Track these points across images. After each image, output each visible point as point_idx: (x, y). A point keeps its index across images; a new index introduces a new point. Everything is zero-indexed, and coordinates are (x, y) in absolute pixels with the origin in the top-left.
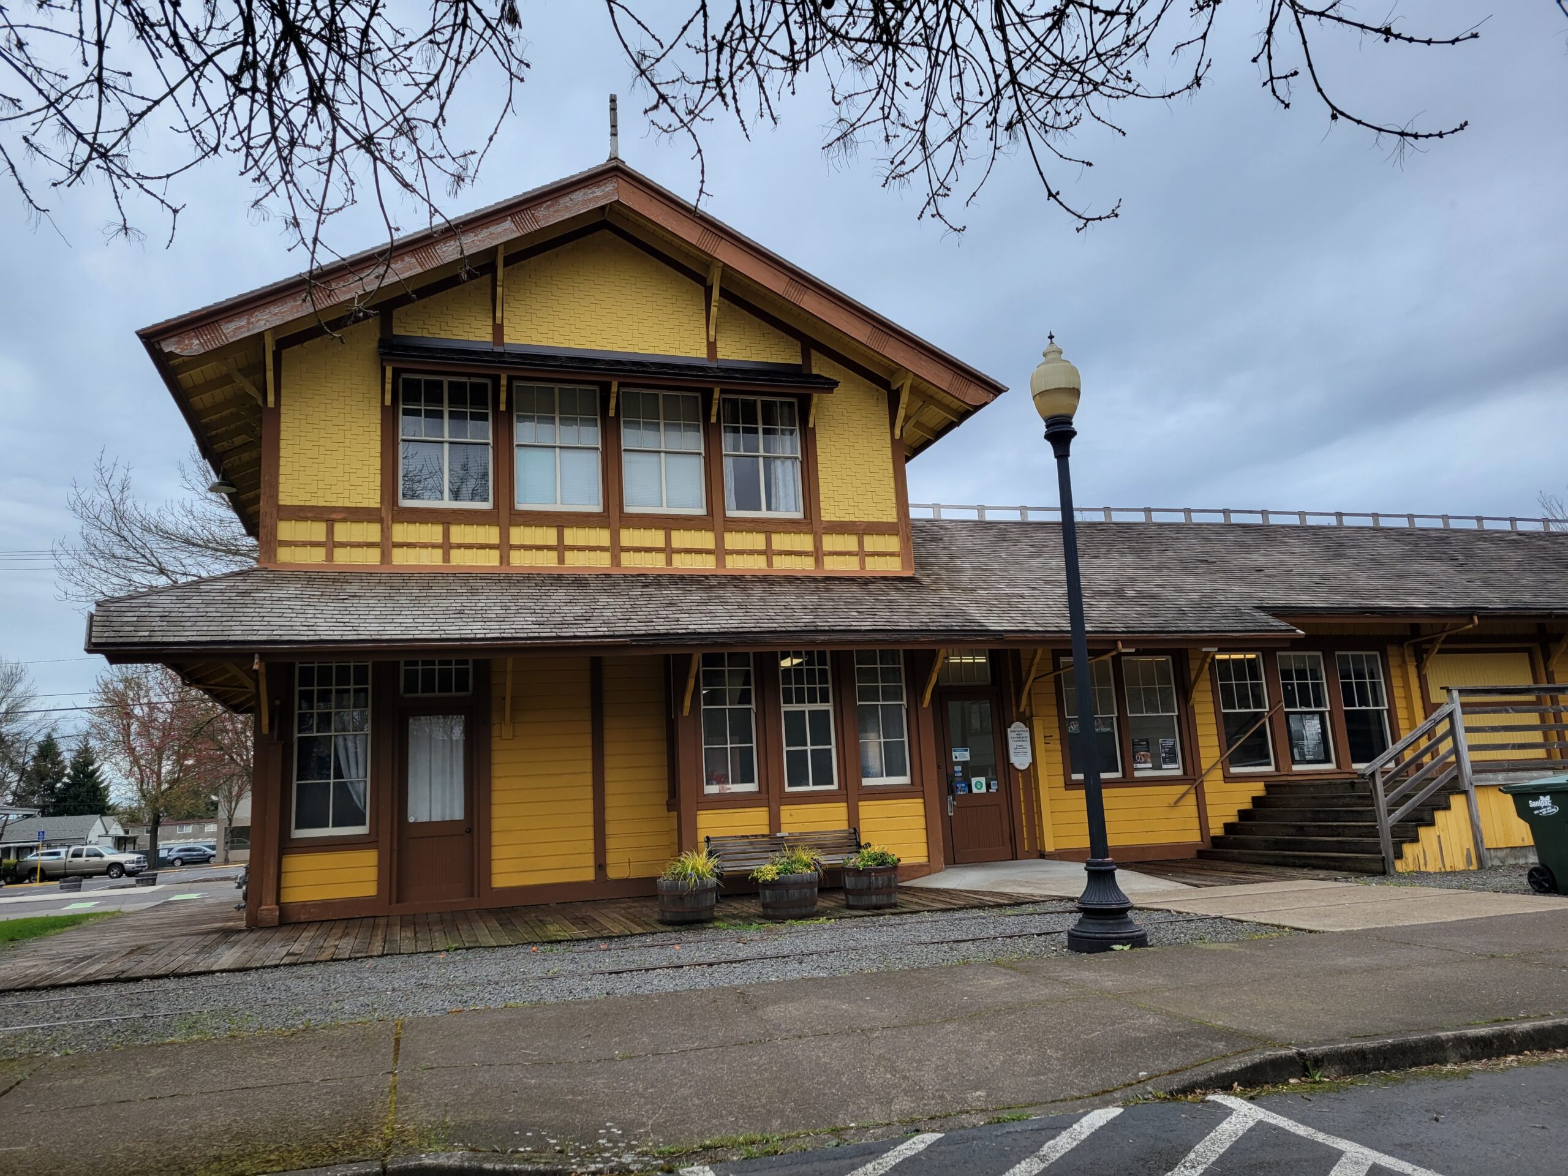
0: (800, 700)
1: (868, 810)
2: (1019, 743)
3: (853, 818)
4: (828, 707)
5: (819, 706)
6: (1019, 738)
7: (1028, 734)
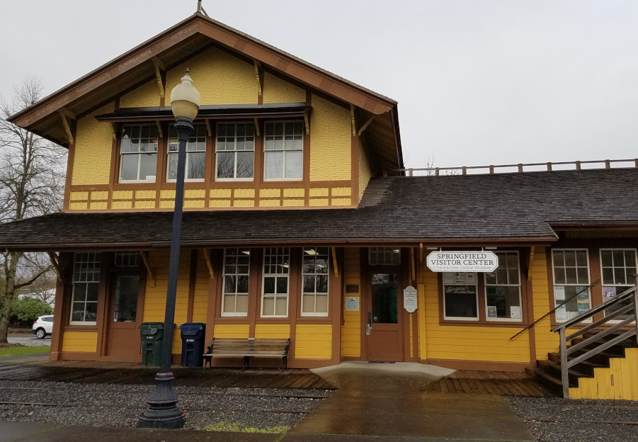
0: (273, 272)
1: (301, 329)
2: (410, 298)
3: (293, 332)
4: (287, 275)
5: (282, 275)
6: (410, 295)
7: (416, 293)
